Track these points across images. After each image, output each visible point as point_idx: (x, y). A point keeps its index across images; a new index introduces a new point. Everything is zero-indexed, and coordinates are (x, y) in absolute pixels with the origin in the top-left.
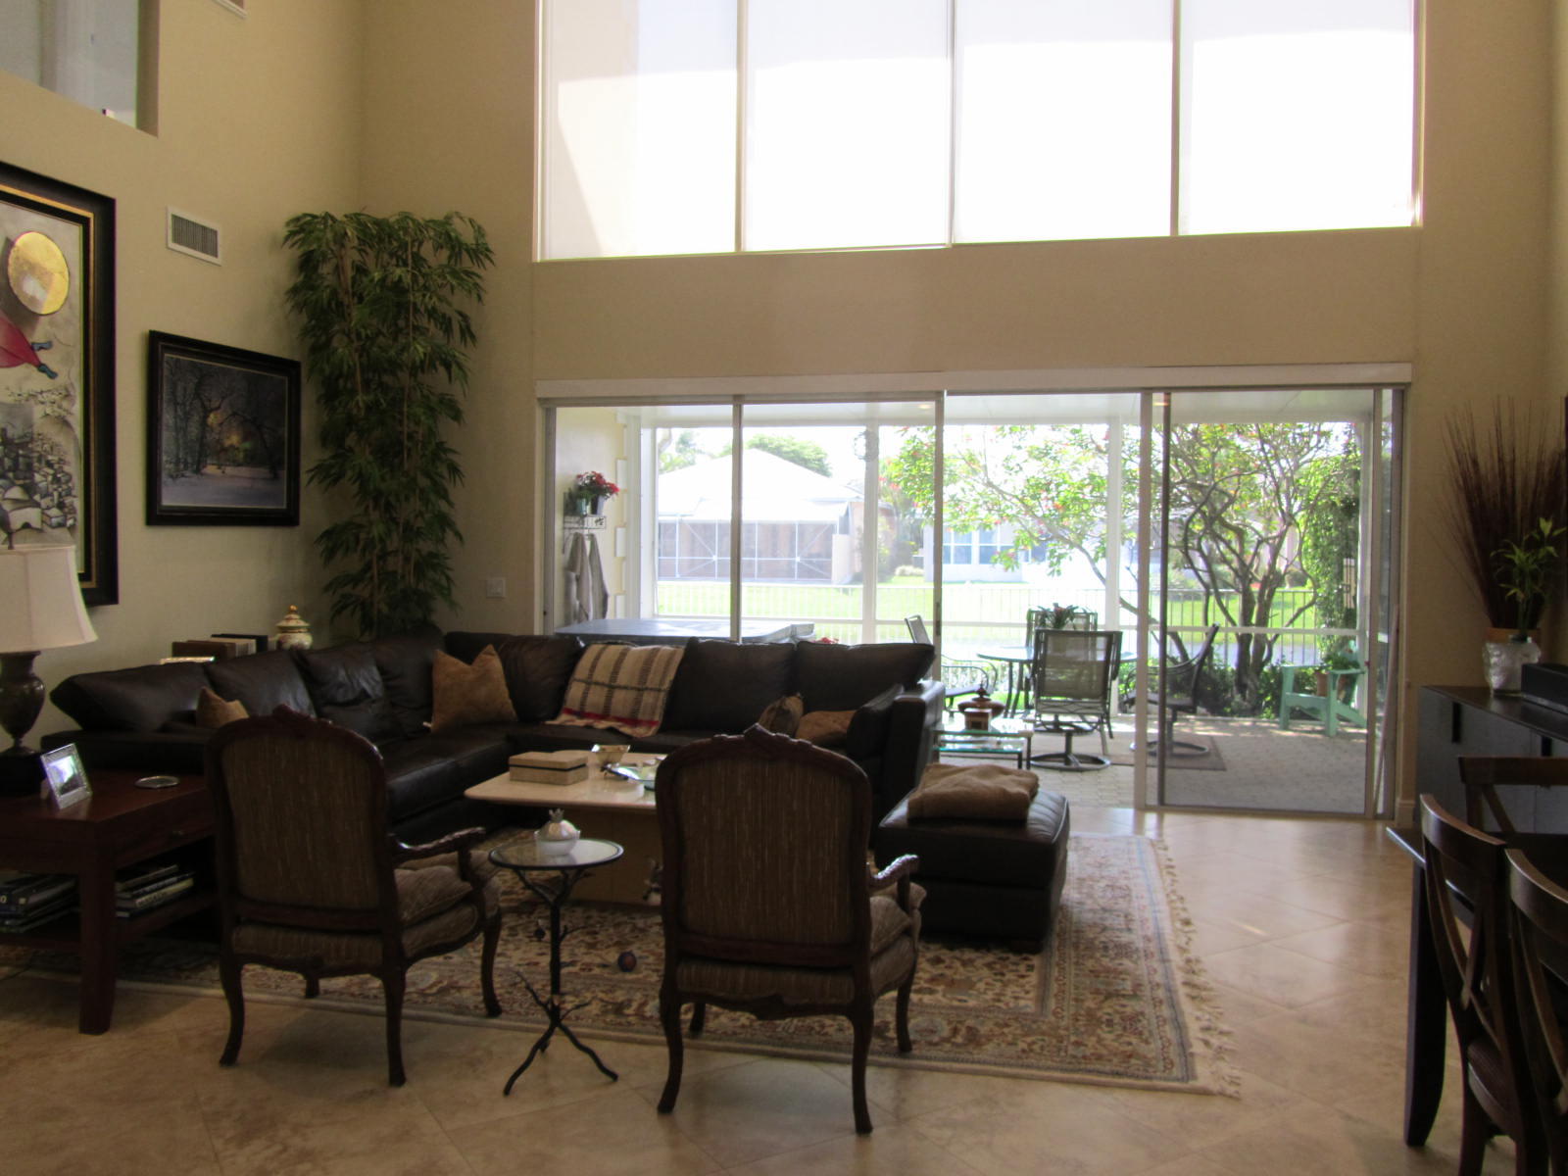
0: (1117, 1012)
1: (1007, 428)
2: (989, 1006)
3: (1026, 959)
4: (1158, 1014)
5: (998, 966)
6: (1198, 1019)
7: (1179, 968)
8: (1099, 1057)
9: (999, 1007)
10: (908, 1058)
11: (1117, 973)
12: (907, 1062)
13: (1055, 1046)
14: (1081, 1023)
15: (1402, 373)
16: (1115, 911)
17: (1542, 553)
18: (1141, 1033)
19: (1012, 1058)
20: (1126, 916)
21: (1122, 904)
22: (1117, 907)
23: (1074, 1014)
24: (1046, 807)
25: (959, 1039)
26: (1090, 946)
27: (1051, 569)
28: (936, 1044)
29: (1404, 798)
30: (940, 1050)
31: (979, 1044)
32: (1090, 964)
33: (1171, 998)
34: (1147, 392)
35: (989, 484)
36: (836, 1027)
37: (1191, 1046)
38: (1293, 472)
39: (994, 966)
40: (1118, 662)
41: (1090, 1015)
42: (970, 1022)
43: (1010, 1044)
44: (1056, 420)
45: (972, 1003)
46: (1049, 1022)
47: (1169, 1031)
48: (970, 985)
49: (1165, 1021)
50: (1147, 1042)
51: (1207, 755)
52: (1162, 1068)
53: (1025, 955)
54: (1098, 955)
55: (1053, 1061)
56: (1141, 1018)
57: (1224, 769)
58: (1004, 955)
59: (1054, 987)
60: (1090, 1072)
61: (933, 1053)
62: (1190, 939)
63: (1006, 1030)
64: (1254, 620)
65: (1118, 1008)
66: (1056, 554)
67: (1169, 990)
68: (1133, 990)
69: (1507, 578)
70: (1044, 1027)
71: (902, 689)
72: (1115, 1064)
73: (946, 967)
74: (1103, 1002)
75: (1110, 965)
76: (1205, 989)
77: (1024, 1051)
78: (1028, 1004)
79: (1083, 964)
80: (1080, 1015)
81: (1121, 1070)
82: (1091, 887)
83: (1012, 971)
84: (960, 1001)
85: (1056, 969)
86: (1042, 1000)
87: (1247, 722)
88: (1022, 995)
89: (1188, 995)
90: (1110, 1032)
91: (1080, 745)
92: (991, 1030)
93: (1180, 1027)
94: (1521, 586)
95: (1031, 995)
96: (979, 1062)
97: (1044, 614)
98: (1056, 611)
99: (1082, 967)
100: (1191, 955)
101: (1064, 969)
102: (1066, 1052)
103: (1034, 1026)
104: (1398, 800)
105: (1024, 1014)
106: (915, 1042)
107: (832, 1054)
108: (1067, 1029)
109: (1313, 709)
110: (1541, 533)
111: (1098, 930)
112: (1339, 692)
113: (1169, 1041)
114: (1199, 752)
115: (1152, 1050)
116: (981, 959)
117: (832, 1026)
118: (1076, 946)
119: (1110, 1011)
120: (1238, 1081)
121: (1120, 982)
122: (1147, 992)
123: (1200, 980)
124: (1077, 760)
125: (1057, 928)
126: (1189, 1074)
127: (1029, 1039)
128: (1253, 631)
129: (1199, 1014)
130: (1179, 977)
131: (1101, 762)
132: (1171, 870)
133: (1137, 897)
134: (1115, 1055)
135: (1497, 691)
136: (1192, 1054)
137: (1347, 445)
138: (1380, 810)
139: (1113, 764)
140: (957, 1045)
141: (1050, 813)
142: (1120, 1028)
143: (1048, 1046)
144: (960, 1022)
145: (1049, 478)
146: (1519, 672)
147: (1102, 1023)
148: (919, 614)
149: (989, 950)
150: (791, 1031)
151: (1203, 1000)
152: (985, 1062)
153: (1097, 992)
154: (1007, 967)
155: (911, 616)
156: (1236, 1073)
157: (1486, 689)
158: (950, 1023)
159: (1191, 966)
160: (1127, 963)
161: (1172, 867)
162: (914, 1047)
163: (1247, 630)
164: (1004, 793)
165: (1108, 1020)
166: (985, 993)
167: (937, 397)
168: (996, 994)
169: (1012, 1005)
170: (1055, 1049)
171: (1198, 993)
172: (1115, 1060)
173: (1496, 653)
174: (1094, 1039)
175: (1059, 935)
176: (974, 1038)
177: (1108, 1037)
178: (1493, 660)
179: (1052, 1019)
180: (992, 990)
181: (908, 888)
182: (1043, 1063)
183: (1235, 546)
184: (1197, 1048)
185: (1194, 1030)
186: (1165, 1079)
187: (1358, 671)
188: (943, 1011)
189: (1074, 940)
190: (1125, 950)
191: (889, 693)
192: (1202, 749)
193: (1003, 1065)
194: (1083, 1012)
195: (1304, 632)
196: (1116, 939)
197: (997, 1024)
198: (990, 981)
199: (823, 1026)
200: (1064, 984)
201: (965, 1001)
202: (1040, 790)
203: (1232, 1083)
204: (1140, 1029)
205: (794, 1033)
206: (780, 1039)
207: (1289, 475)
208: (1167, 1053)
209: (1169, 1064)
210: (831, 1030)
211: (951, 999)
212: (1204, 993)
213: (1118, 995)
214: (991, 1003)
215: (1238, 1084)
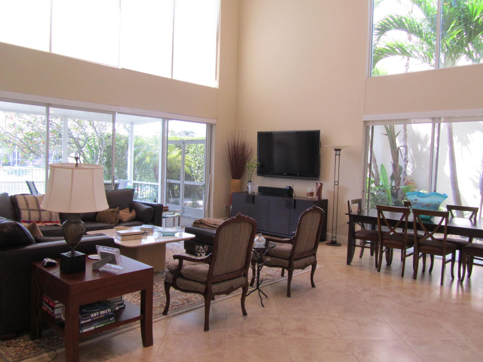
167: (114, 113)
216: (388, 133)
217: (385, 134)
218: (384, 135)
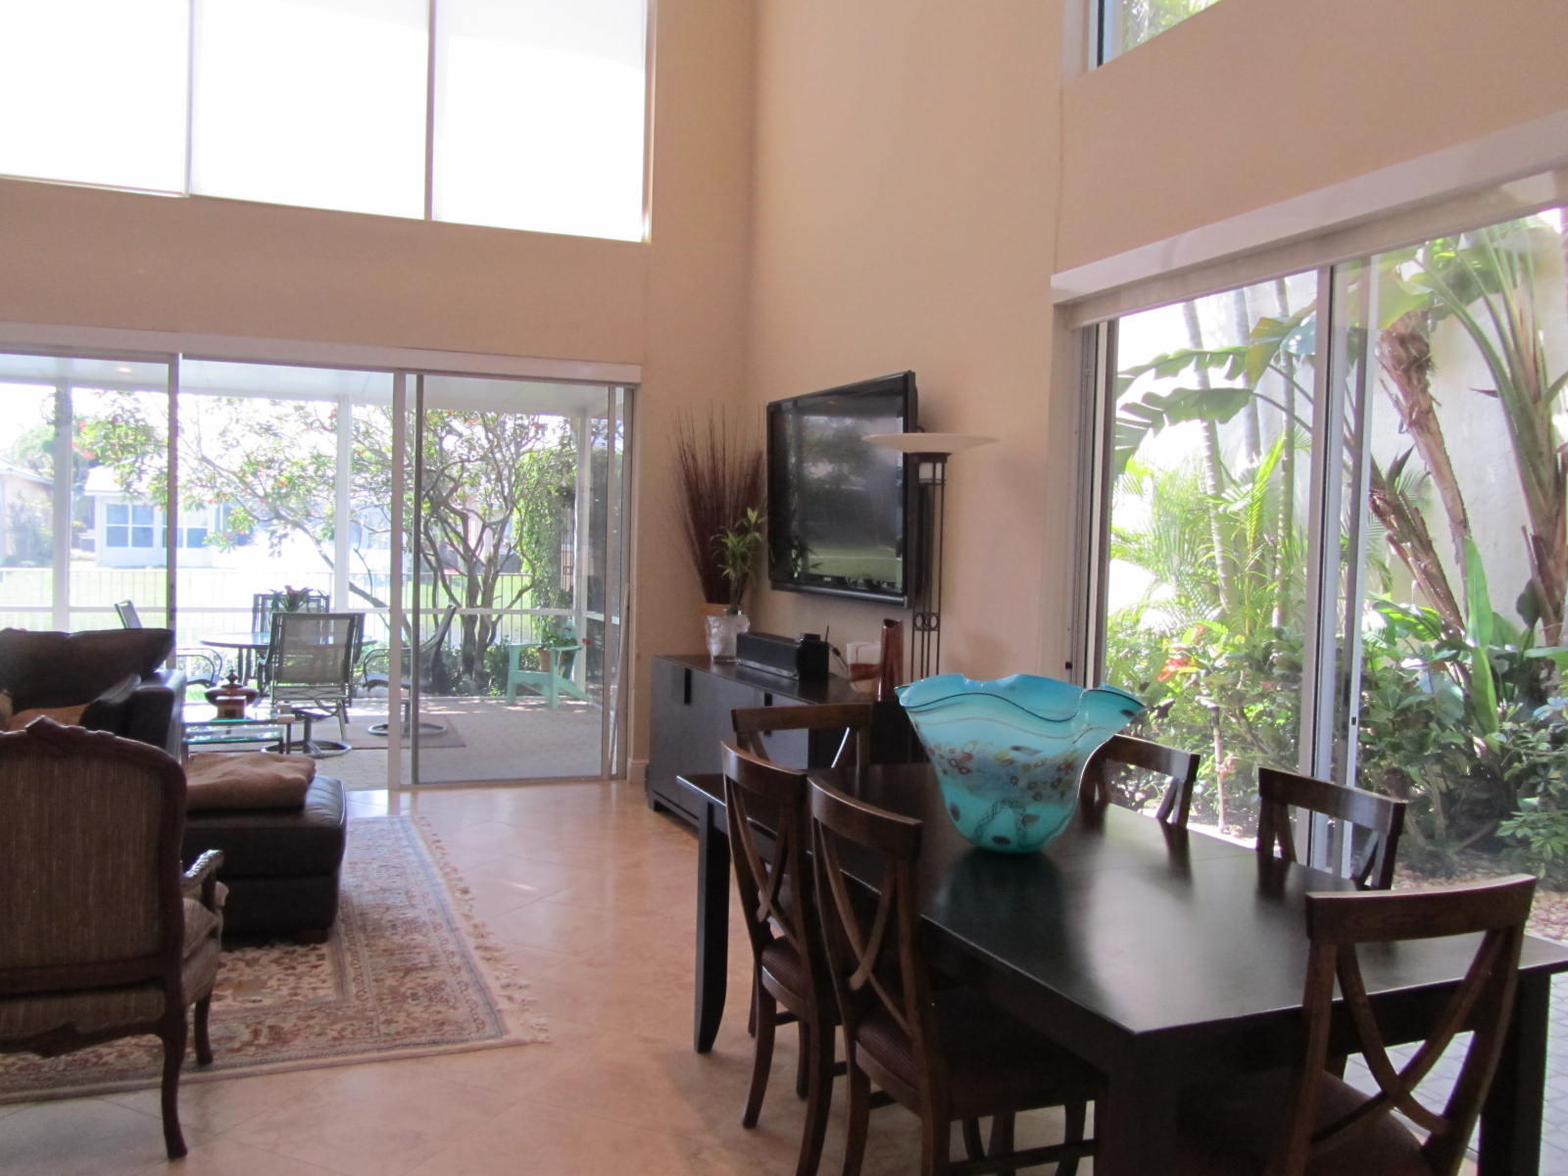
0: (419, 985)
1: (224, 399)
2: (287, 1002)
3: (314, 949)
4: (459, 979)
5: (286, 961)
6: (497, 978)
7: (469, 934)
8: (413, 1031)
9: (297, 1001)
10: (211, 1070)
11: (410, 948)
12: (209, 1074)
13: (366, 1028)
14: (386, 1002)
15: (633, 374)
16: (396, 889)
17: (749, 538)
18: (447, 1001)
19: (325, 1048)
20: (407, 893)
21: (399, 882)
22: (395, 885)
23: (378, 994)
24: (325, 791)
25: (263, 1040)
26: (378, 927)
27: (271, 550)
28: (239, 1050)
29: (635, 758)
30: (247, 1055)
31: (285, 1042)
32: (382, 943)
33: (468, 962)
34: (400, 372)
35: (204, 459)
36: (115, 1054)
37: (496, 1004)
38: (514, 461)
39: (283, 961)
40: (360, 644)
41: (394, 992)
42: (270, 1021)
43: (320, 1034)
44: (276, 396)
45: (267, 1002)
46: (354, 1007)
47: (473, 995)
48: (259, 985)
49: (467, 985)
50: (455, 1008)
51: (446, 732)
52: (476, 1029)
53: (312, 946)
54: (388, 934)
55: (367, 1043)
56: (443, 986)
57: (464, 746)
58: (291, 949)
59: (351, 973)
60: (407, 1046)
61: (237, 1058)
62: (471, 906)
63: (312, 1022)
64: (479, 601)
65: (418, 981)
66: (278, 535)
67: (464, 956)
68: (431, 962)
69: (722, 559)
70: (350, 1012)
71: (139, 680)
72: (430, 1034)
73: (229, 970)
74: (403, 977)
75: (402, 941)
76: (497, 950)
77: (335, 1039)
78: (327, 992)
79: (375, 945)
80: (384, 994)
81: (438, 1038)
82: (365, 870)
83: (302, 963)
84: (254, 1001)
85: (349, 954)
86: (341, 986)
87: (477, 699)
88: (319, 984)
89: (484, 958)
90: (417, 1005)
91: (318, 732)
92: (295, 1025)
93: (483, 989)
94: (734, 566)
95: (329, 983)
96: (290, 1059)
97: (277, 597)
98: (289, 594)
99: (374, 948)
100: (476, 921)
101: (356, 952)
102: (379, 1031)
103: (340, 1013)
104: (630, 761)
105: (326, 1003)
106: (216, 1051)
107: (120, 1084)
108: (373, 1010)
109: (536, 685)
110: (749, 521)
111: (382, 910)
112: (560, 668)
113: (475, 1003)
114: (438, 731)
115: (461, 1013)
116: (267, 956)
117: (110, 1054)
118: (363, 928)
119: (411, 985)
120: (545, 1027)
121: (415, 956)
122: (443, 960)
123: (490, 942)
124: (318, 748)
125: (340, 914)
126: (502, 1031)
127: (338, 1027)
128: (478, 612)
129: (497, 974)
130: (471, 943)
131: (342, 748)
132: (438, 844)
133: (413, 874)
134: (428, 1025)
135: (716, 658)
136: (499, 1011)
137: (563, 438)
138: (614, 771)
139: (353, 749)
140: (264, 1047)
141: (330, 796)
142: (425, 999)
143: (359, 1029)
144: (259, 1023)
145: (270, 455)
146: (735, 640)
147: (408, 998)
148: (130, 599)
149: (272, 946)
150: (61, 1068)
151: (497, 960)
152: (297, 1058)
153: (395, 969)
154: (296, 959)
155: (120, 601)
156: (543, 1020)
157: (708, 656)
158: (248, 1026)
159: (480, 932)
160: (418, 938)
161: (439, 841)
162: (215, 1057)
163: (472, 612)
164: (281, 780)
165: (413, 994)
166: (278, 990)
167: (172, 360)
168: (292, 988)
169: (311, 996)
170: (367, 1031)
171: (491, 954)
172: (429, 1030)
173: (717, 624)
174: (403, 1014)
175: (343, 921)
176: (278, 1036)
177: (418, 1010)
178: (714, 631)
179: (357, 1003)
180: (285, 985)
181: (213, 887)
182: (357, 1047)
183: (460, 529)
184: (503, 1004)
185: (495, 987)
186: (480, 1039)
187: (577, 647)
188: (239, 1015)
189: (360, 923)
190: (412, 925)
191: (126, 684)
192: (440, 728)
193: (316, 1056)
194: (386, 991)
195: (522, 612)
196: (402, 916)
197: (300, 1018)
198: (281, 976)
199: (100, 1057)
200: (360, 967)
201: (260, 1001)
202: (316, 775)
203: (541, 1030)
204: (446, 997)
205: (65, 1069)
206: (49, 1079)
207: (511, 463)
208: (476, 1014)
209: (481, 1025)
210: (111, 1059)
211: (243, 1002)
212: (496, 954)
213: (416, 968)
214: (288, 998)
215: (546, 1030)
216: (1500, 387)
217: (1487, 389)
218: (1483, 395)
